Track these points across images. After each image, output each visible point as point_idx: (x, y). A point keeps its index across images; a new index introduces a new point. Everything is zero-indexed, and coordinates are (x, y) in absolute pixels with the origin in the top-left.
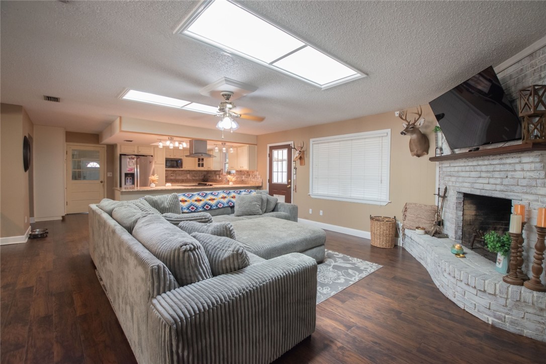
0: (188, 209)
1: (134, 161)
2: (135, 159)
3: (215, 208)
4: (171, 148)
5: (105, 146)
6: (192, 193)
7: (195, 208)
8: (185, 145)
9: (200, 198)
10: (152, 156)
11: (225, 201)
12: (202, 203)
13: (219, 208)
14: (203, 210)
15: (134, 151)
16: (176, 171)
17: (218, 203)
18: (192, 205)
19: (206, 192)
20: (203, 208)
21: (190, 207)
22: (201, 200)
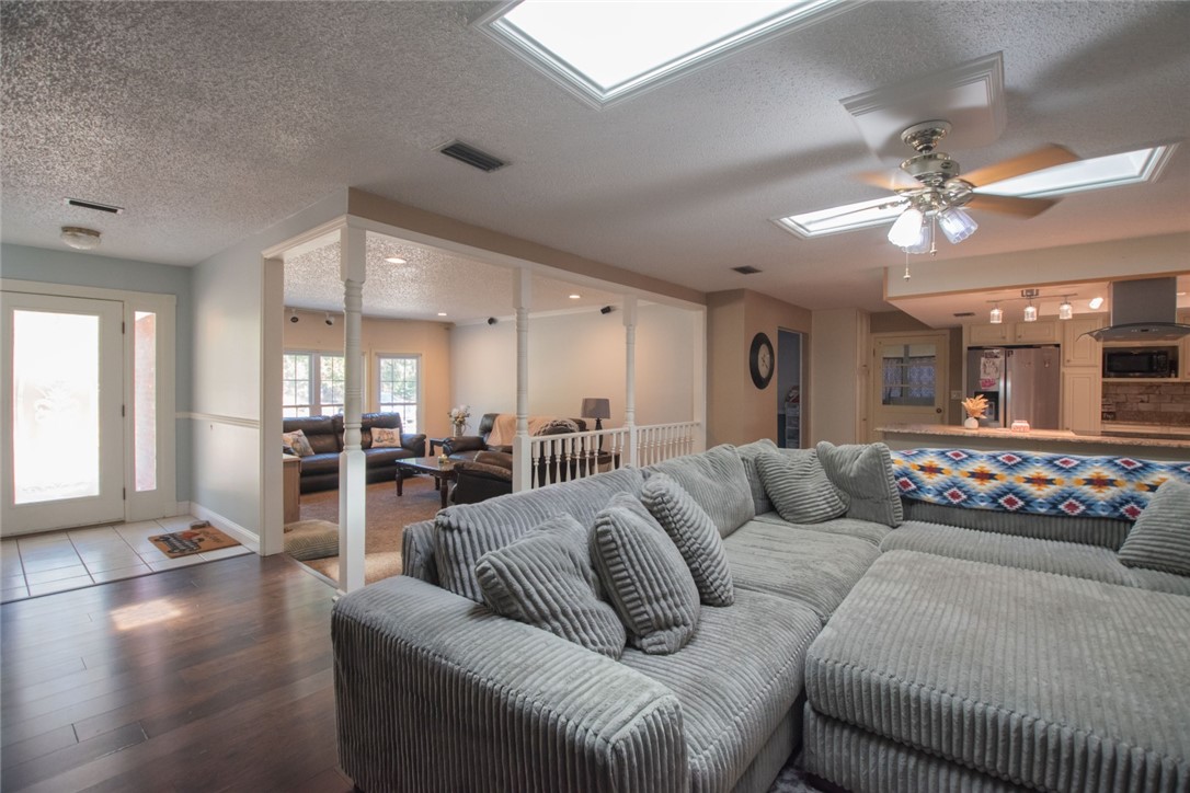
0: (940, 493)
1: (999, 361)
2: (1002, 358)
3: (1043, 510)
4: (1030, 319)
5: (947, 332)
6: (971, 451)
7: (964, 497)
8: (1097, 304)
9: (991, 468)
10: (1058, 346)
11: (1103, 495)
12: (990, 486)
13: (1063, 515)
14: (992, 507)
15: (1004, 338)
16: (1159, 386)
17: (1065, 499)
18: (955, 485)
19: (1026, 453)
20: (994, 500)
21: (946, 489)
22: (992, 476)
